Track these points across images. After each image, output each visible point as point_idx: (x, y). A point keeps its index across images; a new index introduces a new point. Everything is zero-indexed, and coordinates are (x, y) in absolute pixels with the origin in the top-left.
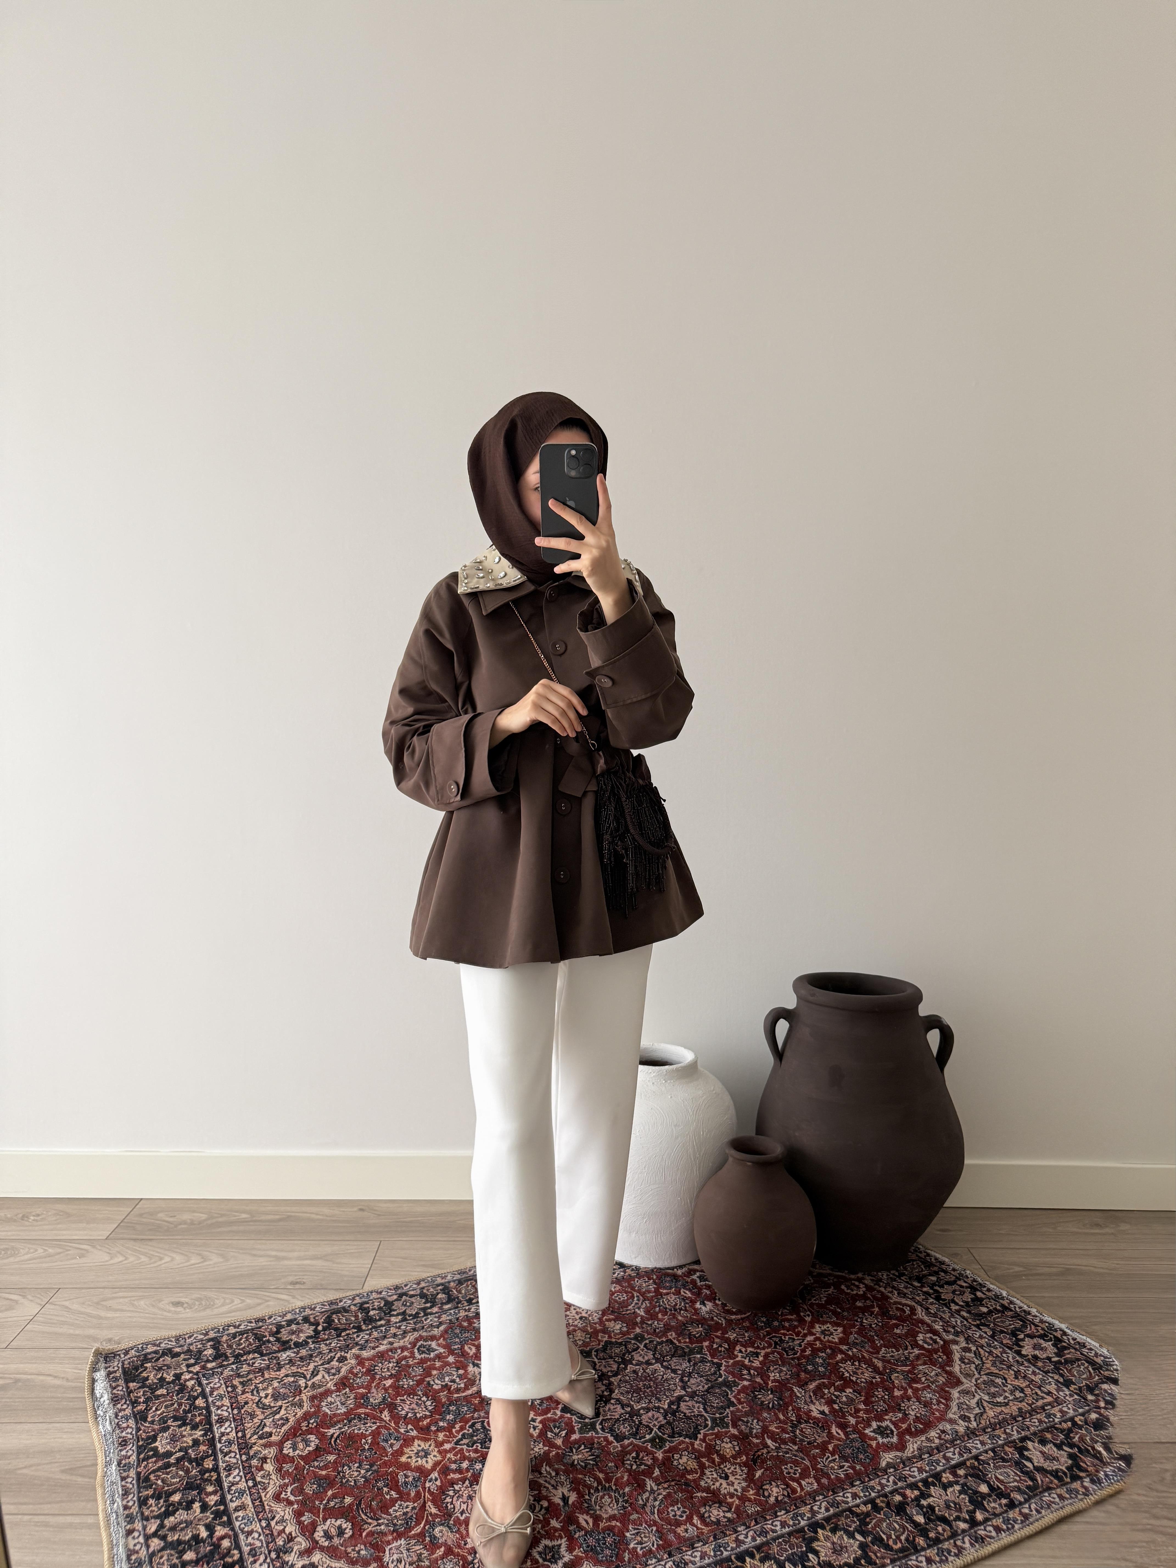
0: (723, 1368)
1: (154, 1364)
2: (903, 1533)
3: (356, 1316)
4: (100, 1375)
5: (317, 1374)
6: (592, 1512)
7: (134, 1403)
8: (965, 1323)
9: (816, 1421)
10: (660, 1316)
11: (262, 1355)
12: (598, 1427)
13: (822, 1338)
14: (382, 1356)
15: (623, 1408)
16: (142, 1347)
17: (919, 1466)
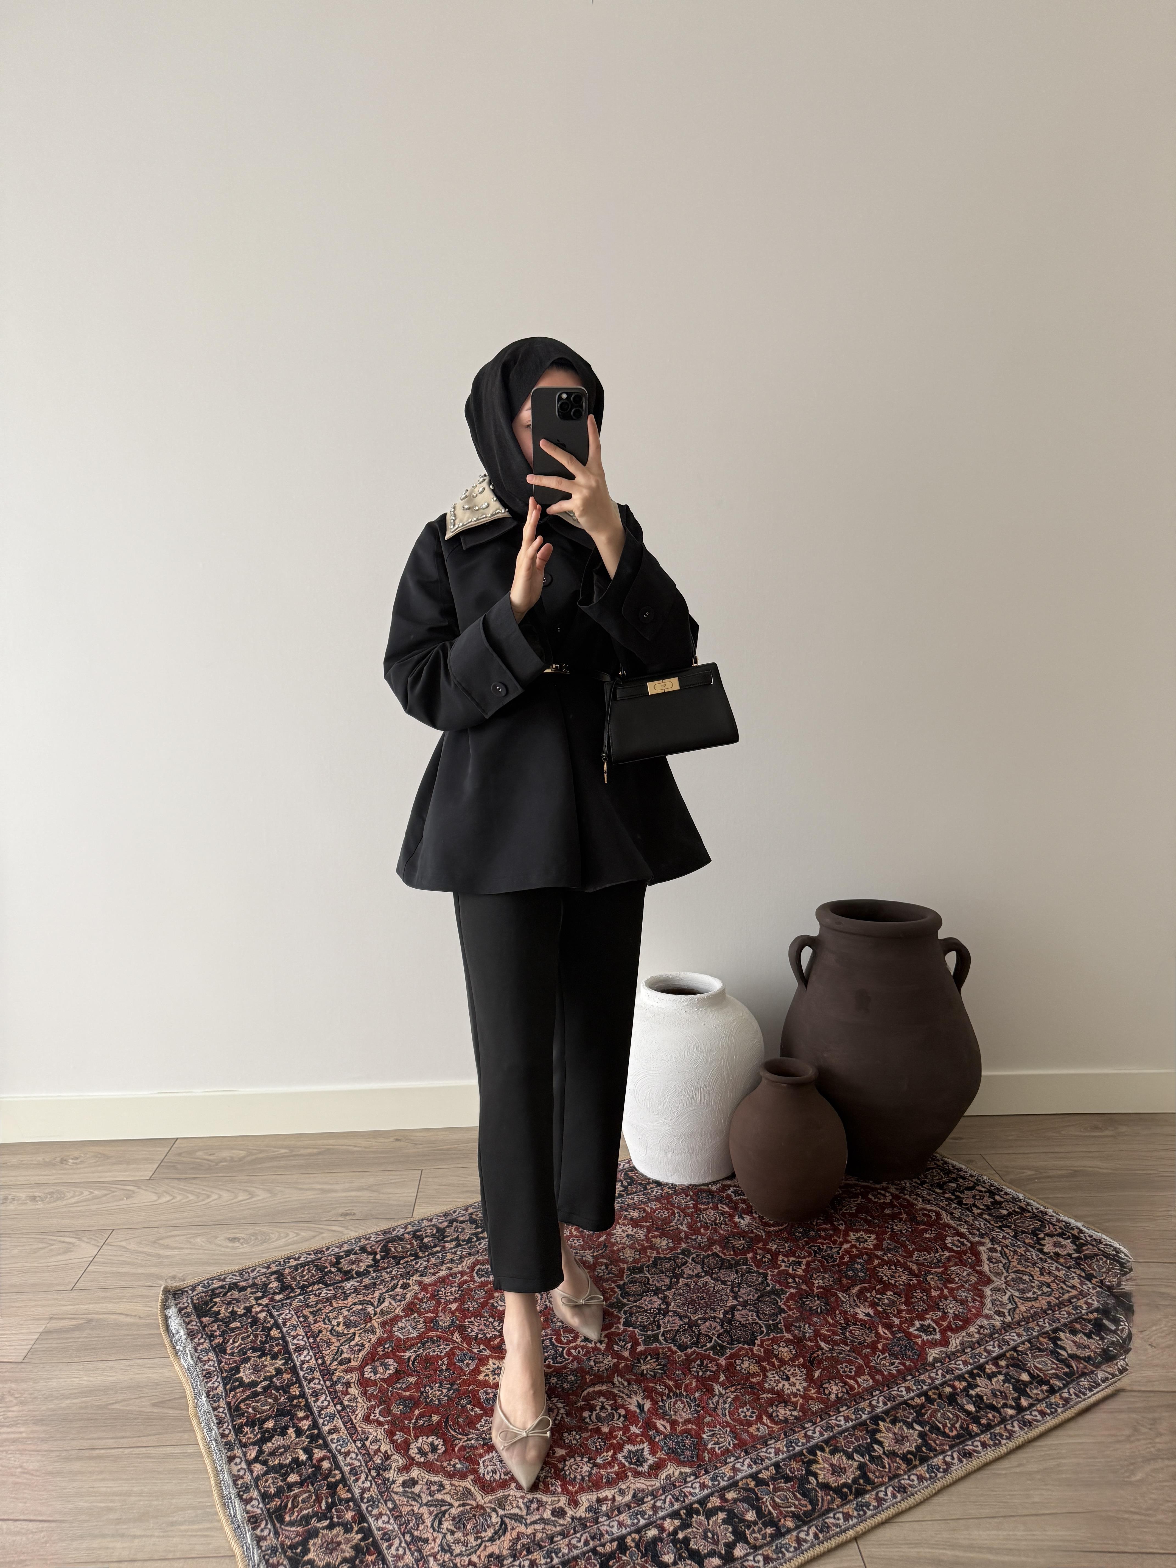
0: (769, 1278)
1: (222, 1299)
2: (957, 1421)
3: (411, 1244)
4: (172, 1312)
5: (383, 1302)
6: (668, 1417)
7: (211, 1337)
8: (988, 1225)
9: (863, 1323)
10: (702, 1230)
11: (327, 1285)
12: (661, 1338)
13: (858, 1245)
14: (443, 1281)
15: (681, 1320)
16: (208, 1283)
17: (963, 1359)
